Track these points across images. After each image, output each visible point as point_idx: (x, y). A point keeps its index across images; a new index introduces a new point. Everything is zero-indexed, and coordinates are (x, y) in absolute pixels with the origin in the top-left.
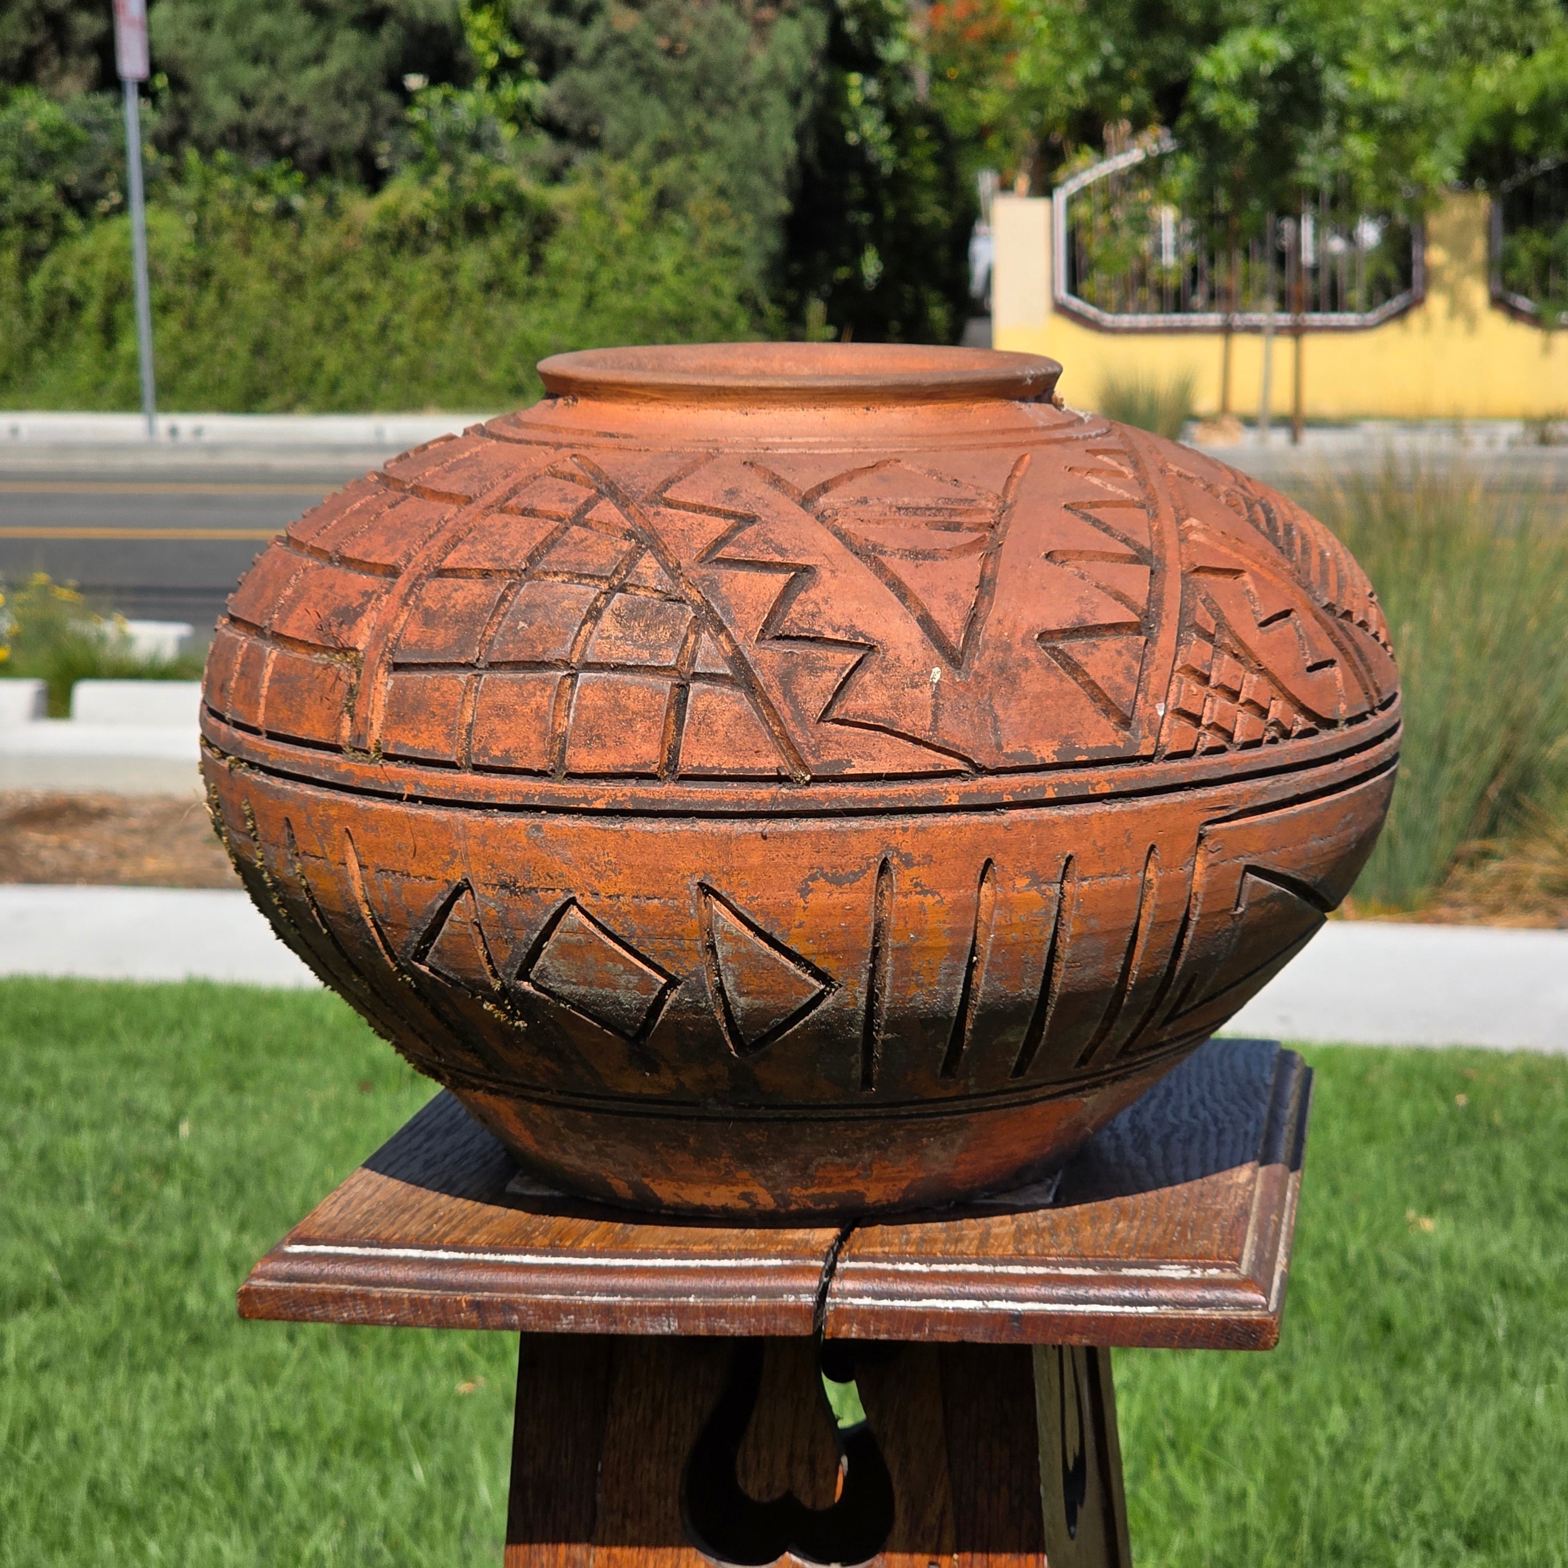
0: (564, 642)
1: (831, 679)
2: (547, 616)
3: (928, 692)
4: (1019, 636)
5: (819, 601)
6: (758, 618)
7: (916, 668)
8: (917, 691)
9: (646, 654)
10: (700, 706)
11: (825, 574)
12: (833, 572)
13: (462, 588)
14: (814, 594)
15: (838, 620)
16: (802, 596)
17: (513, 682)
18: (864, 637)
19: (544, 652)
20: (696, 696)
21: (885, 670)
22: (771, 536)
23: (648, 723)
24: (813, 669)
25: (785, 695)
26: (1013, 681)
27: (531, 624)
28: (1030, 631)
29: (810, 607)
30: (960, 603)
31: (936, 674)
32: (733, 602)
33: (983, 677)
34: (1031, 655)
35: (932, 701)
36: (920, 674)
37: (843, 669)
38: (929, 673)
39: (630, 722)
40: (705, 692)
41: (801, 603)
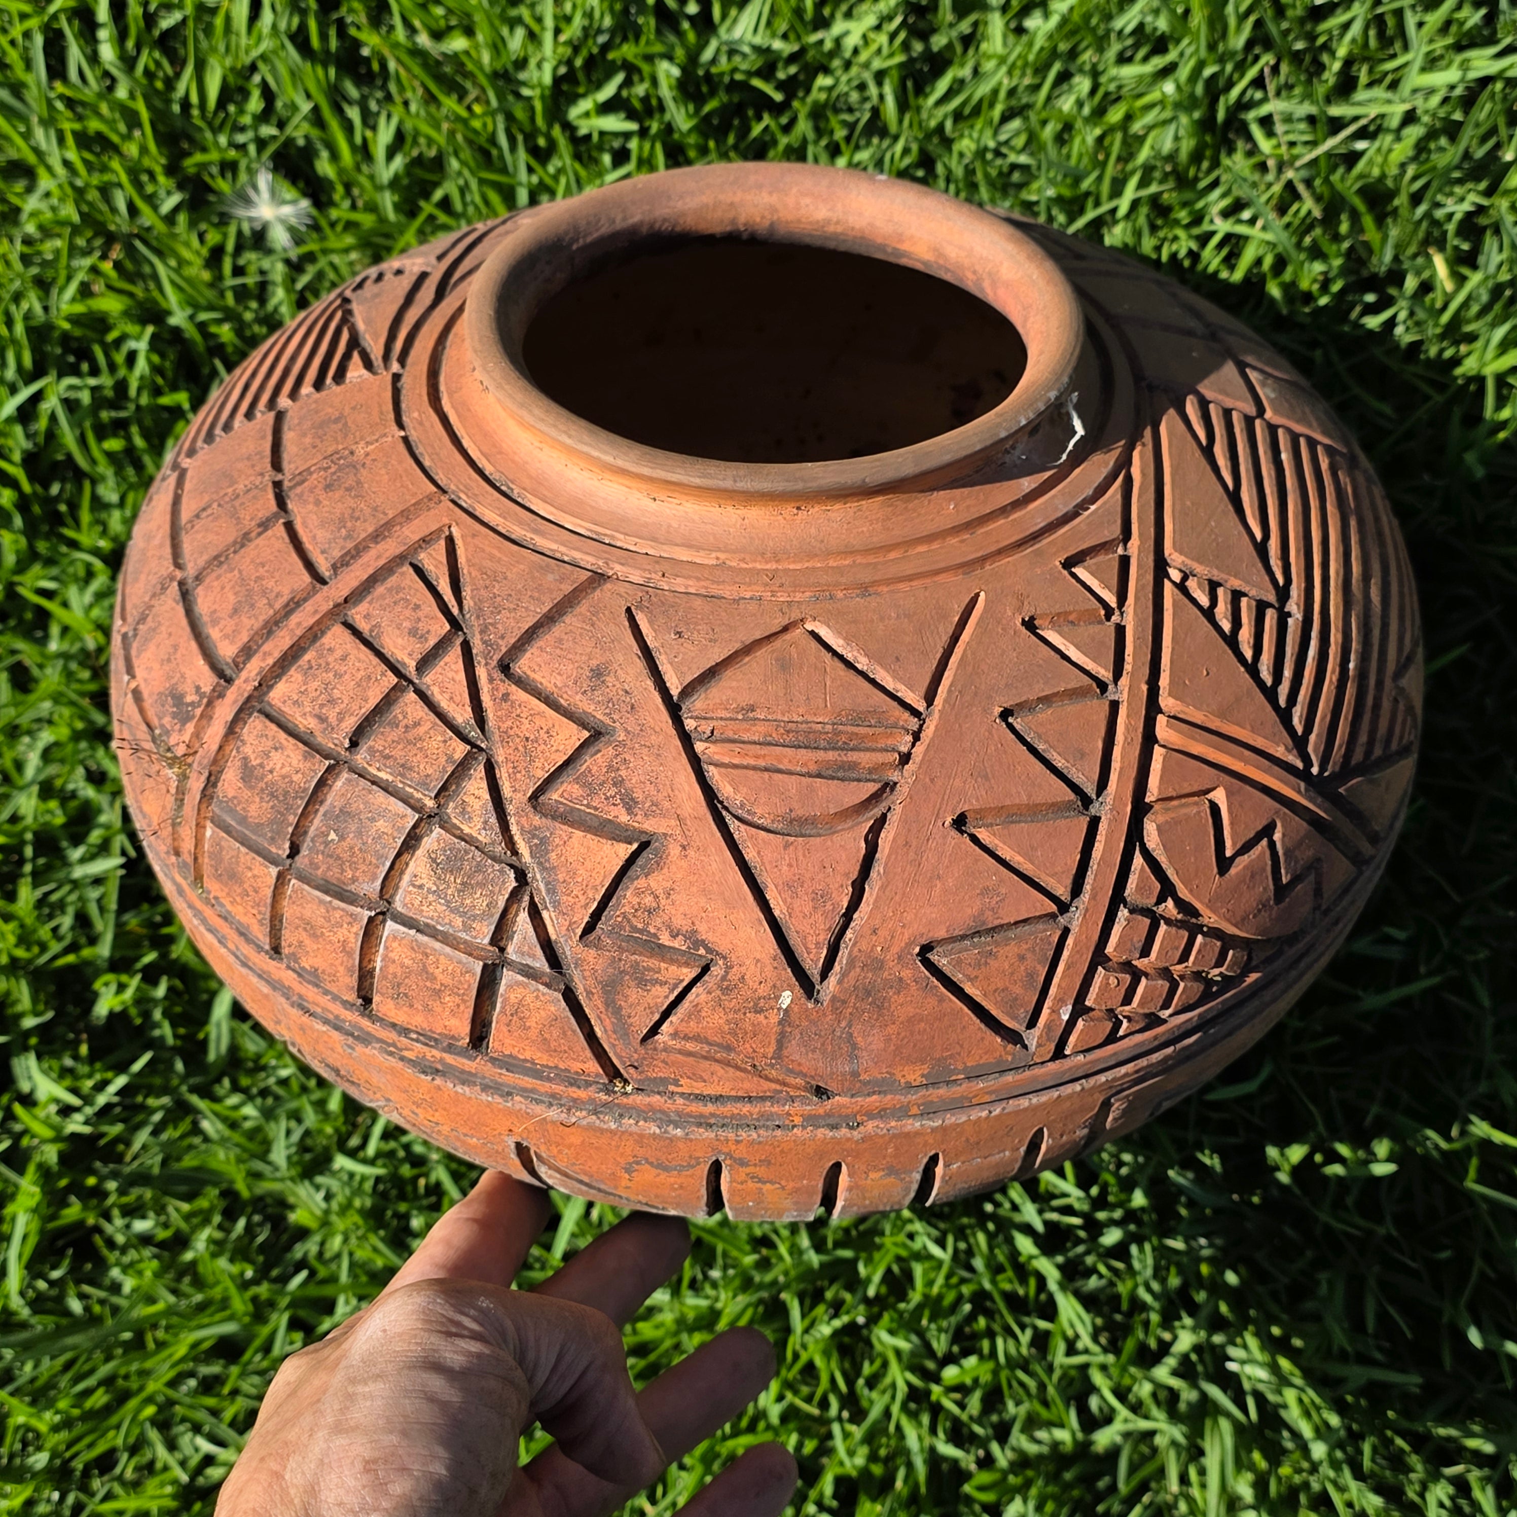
0: (374, 878)
1: (662, 996)
2: (359, 834)
3: (774, 1018)
4: (895, 950)
5: (660, 892)
6: (586, 906)
7: (763, 990)
8: (761, 1017)
9: (458, 921)
10: (513, 998)
11: (674, 850)
12: (684, 848)
13: (282, 748)
14: (657, 881)
15: (679, 922)
16: (641, 883)
17: (321, 902)
18: (707, 948)
19: (354, 880)
20: (510, 987)
21: (726, 990)
22: (623, 773)
23: (457, 1000)
24: (643, 982)
25: (607, 1005)
26: (880, 1007)
27: (342, 838)
28: (910, 944)
29: (648, 900)
30: (829, 907)
31: (786, 999)
32: (561, 877)
33: (844, 1002)
34: (906, 974)
35: (777, 1029)
36: (767, 998)
37: (676, 986)
38: (777, 998)
39: (438, 993)
40: (519, 984)
41: (639, 893)
